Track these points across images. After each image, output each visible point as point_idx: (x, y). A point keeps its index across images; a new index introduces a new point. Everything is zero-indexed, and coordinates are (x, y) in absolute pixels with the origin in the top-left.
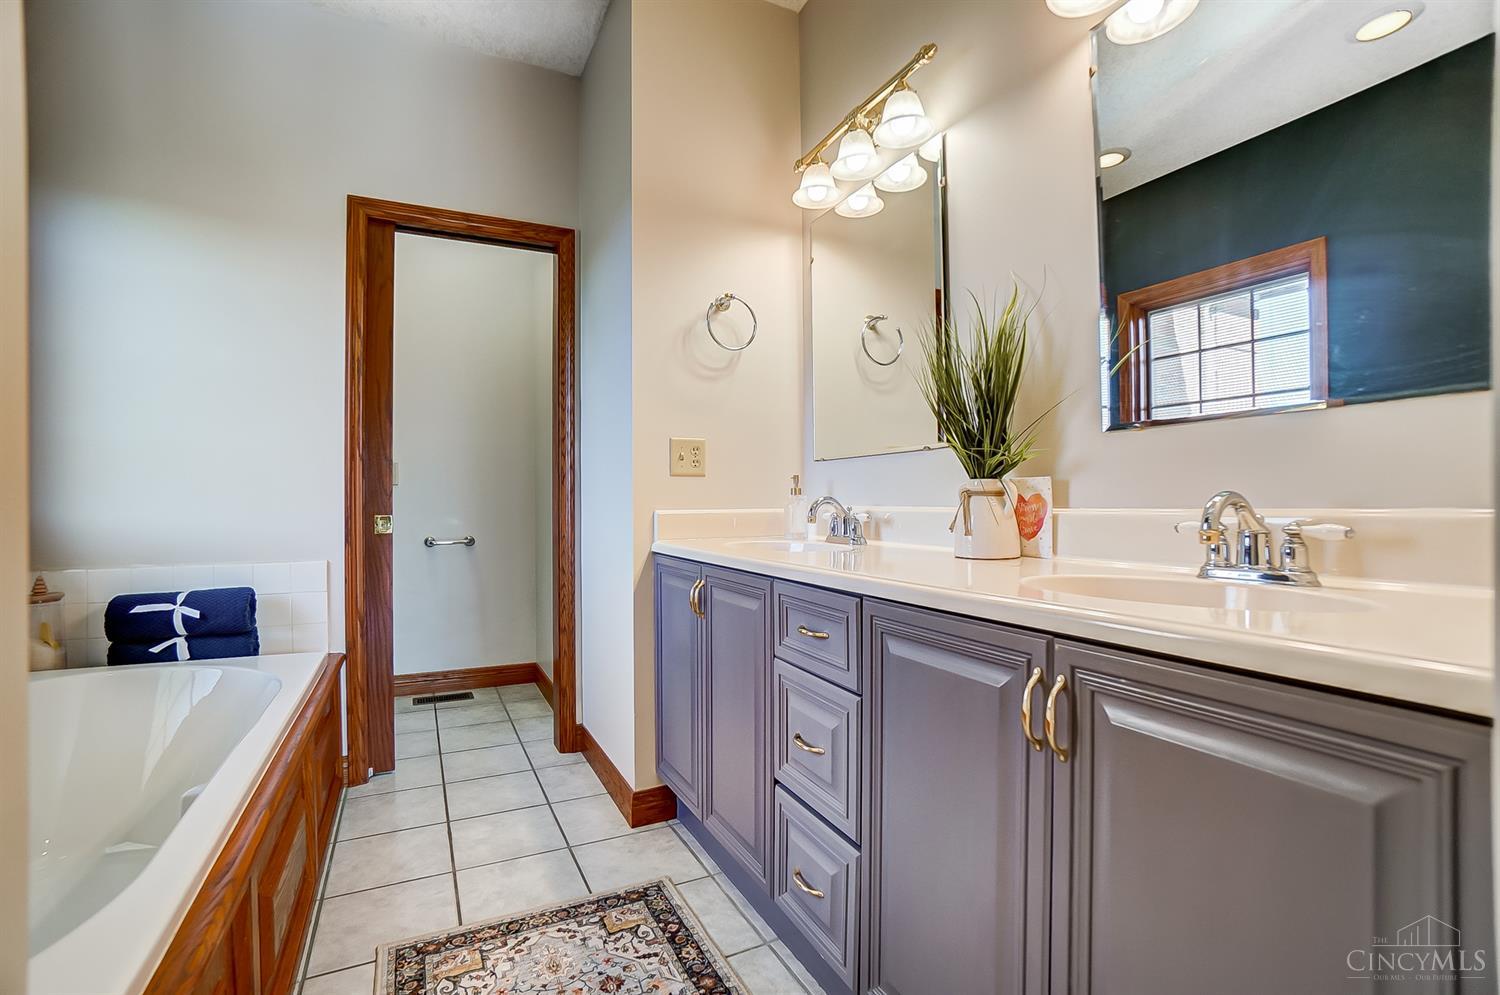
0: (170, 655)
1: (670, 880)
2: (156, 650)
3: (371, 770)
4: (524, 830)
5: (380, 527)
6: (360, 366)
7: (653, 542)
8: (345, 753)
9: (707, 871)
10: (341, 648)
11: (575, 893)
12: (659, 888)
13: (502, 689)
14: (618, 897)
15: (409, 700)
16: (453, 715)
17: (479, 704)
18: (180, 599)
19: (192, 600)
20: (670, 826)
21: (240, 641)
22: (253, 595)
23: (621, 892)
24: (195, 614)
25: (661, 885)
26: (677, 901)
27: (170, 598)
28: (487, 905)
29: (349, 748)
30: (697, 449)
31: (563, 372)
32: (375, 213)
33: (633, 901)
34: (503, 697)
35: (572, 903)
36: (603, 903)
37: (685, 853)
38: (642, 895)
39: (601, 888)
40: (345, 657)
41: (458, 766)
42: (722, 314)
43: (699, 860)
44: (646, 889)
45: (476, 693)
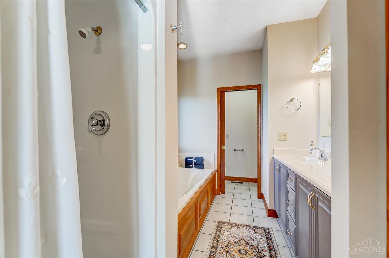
0: (192, 167)
1: (272, 228)
2: (190, 166)
3: (221, 193)
4: (245, 210)
5: (223, 148)
6: (219, 119)
7: (273, 155)
8: (217, 189)
9: (281, 230)
10: (216, 169)
11: (251, 224)
12: (268, 229)
13: (250, 183)
14: (259, 227)
15: (230, 182)
16: (238, 186)
17: (244, 185)
18: (194, 158)
19: (195, 159)
20: (277, 219)
21: (201, 166)
22: (203, 159)
23: (260, 227)
24: (195, 161)
25: (269, 229)
26: (271, 232)
27: (192, 158)
28: (234, 220)
29: (217, 188)
30: (285, 134)
31: (259, 116)
32: (222, 90)
33: (262, 229)
34: (249, 185)
35: (250, 225)
36: (256, 227)
37: (278, 225)
38: (265, 229)
39: (256, 225)
40: (217, 171)
41: (236, 196)
42: (292, 102)
43: (280, 228)
44: (266, 228)
45: (244, 183)
